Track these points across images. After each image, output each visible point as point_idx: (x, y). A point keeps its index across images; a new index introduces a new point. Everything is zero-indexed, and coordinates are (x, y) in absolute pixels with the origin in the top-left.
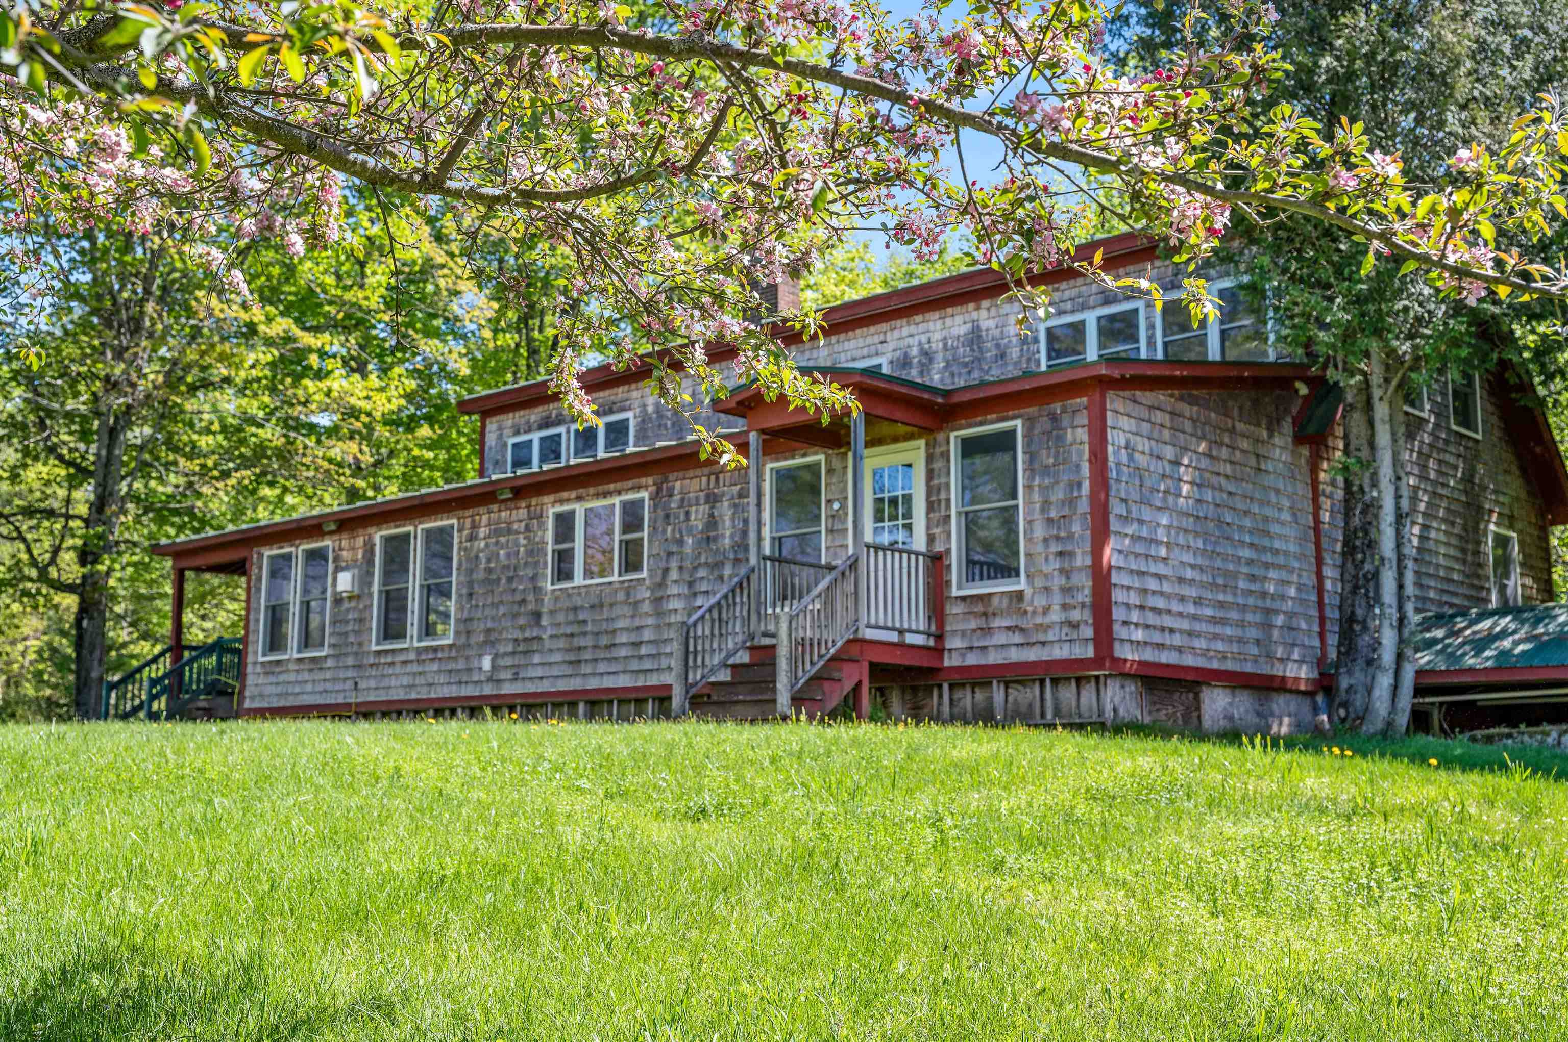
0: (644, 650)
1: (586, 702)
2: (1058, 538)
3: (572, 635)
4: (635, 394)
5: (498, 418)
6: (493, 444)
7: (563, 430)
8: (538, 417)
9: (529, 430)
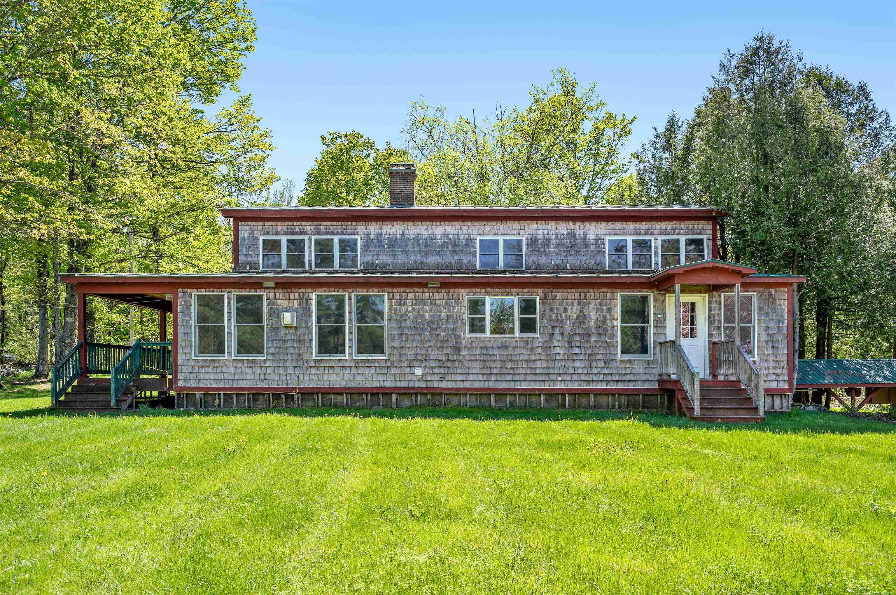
0: (538, 371)
1: (496, 394)
2: (772, 341)
3: (484, 361)
4: (361, 227)
5: (249, 223)
6: (246, 237)
7: (306, 238)
8: (284, 228)
9: (277, 234)
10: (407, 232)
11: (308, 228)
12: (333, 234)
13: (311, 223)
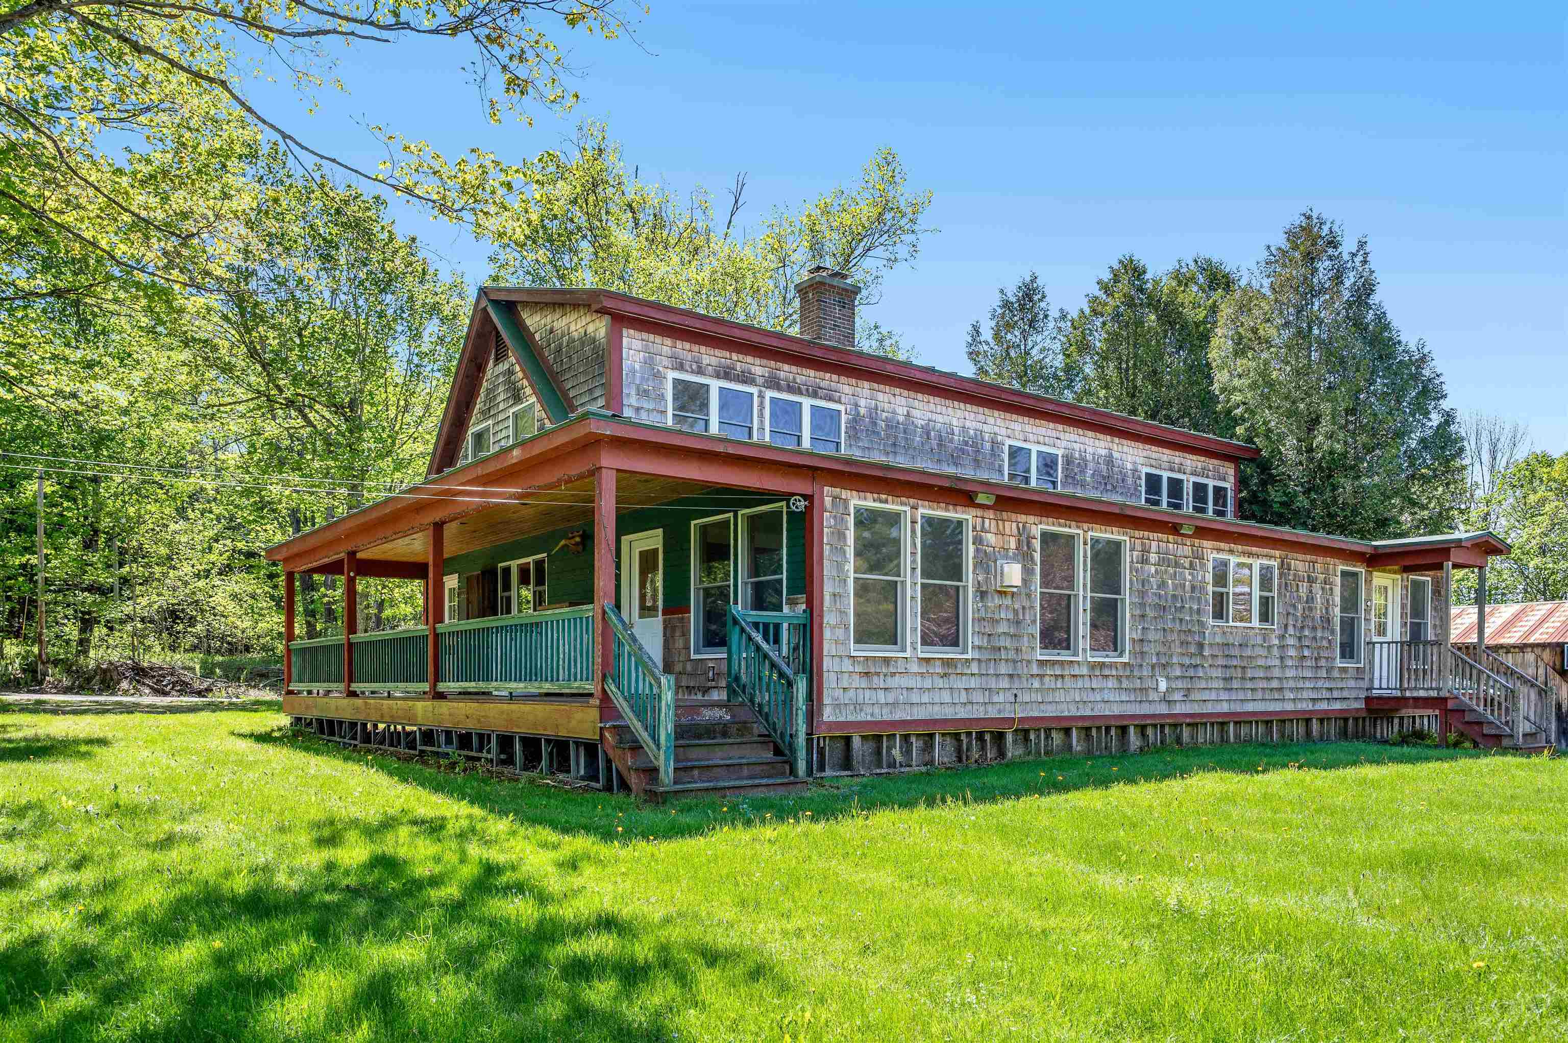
0: (1273, 684)
3: (1226, 667)
4: (847, 389)
5: (645, 335)
6: (637, 366)
7: (754, 390)
8: (714, 361)
9: (700, 371)
10: (915, 413)
11: (758, 370)
12: (799, 392)
13: (764, 362)
